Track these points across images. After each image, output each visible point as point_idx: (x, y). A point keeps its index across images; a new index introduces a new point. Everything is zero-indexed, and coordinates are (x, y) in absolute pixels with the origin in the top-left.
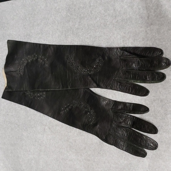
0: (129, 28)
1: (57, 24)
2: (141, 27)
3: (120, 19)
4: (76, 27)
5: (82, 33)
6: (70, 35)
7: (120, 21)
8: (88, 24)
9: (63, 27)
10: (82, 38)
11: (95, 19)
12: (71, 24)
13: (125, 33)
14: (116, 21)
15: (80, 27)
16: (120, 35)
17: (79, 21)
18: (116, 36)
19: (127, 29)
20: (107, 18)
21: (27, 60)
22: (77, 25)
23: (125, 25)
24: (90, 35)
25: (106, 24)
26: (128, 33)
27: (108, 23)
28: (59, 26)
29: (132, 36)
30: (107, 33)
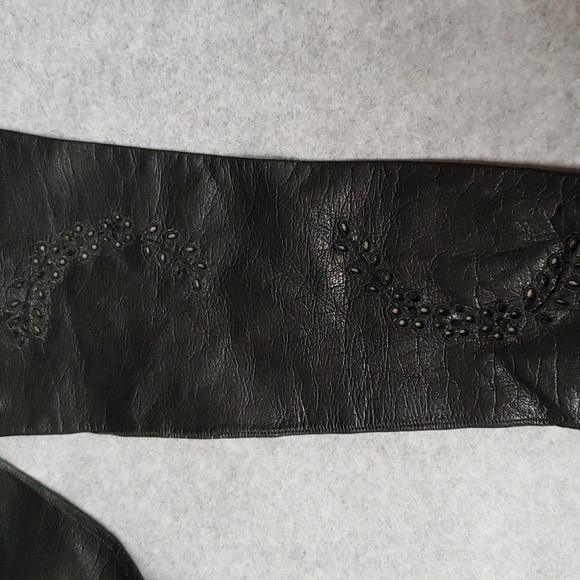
0: (463, 72)
1: (13, 33)
2: (542, 70)
3: (410, 18)
4: (137, 57)
5: (173, 91)
6: (97, 103)
7: (411, 25)
8: (206, 41)
9: (50, 50)
10: (172, 119)
11: (253, 8)
12: (101, 33)
13: (438, 102)
14: (384, 24)
15: (161, 55)
16: (407, 114)
17: (149, 19)
18: (383, 118)
19: (451, 78)
20: (329, 9)
21: (70, 253)
22: (140, 43)
23: (443, 55)
24: (221, 103)
25: (323, 42)
26: (458, 101)
27: (335, 37)
28: (25, 45)
29: (483, 120)
30: (330, 100)
